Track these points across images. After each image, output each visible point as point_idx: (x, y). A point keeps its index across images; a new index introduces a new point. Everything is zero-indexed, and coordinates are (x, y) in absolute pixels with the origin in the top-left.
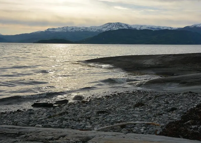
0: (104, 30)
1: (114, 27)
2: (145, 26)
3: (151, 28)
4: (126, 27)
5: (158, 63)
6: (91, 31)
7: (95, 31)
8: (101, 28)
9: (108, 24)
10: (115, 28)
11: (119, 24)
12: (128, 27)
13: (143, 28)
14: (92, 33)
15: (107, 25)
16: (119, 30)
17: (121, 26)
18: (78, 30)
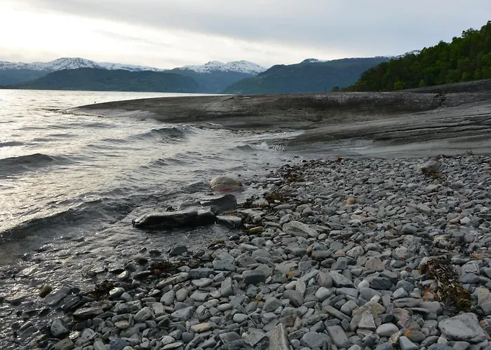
0: (56, 68)
1: (71, 65)
2: (118, 64)
3: (127, 68)
4: (90, 66)
5: (235, 108)
6: (35, 69)
7: (41, 69)
8: (51, 65)
9: (63, 60)
10: (73, 67)
11: (79, 61)
12: (93, 65)
13: (115, 68)
14: (37, 72)
15: (59, 62)
16: (81, 69)
17: (83, 63)
18: (12, 67)
